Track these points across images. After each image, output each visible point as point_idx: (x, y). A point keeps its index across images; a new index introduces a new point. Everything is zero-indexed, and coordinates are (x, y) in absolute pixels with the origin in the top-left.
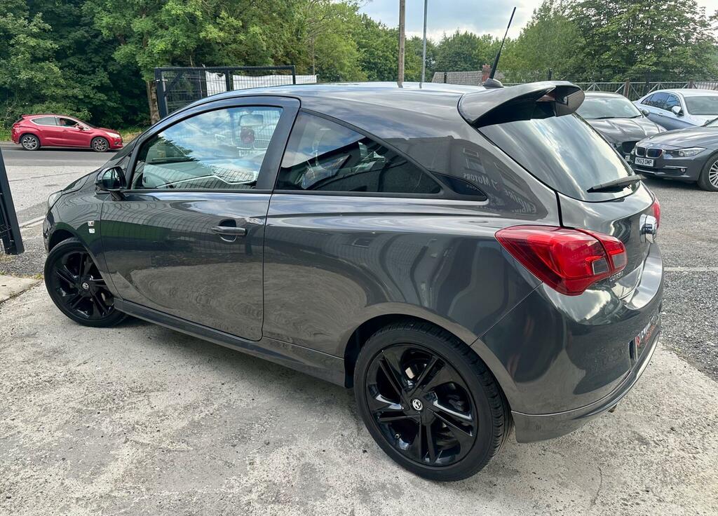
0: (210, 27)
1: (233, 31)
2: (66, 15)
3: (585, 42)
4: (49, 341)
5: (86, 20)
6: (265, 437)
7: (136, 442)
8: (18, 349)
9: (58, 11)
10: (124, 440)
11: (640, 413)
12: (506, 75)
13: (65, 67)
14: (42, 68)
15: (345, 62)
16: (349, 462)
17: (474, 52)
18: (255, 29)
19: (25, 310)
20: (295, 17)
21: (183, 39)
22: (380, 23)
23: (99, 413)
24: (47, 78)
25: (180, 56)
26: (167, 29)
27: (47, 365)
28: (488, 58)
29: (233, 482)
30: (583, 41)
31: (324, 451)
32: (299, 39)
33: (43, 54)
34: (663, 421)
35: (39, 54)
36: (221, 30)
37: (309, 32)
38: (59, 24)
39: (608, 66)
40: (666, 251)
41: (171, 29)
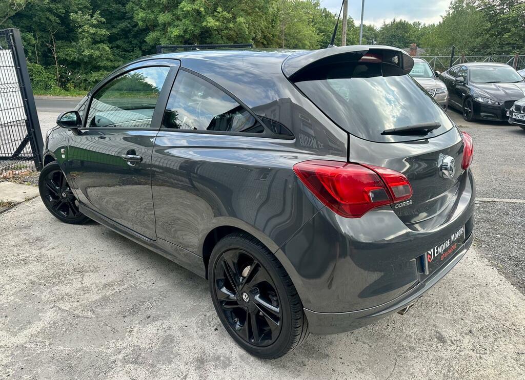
0: (210, 19)
1: (225, 22)
2: (116, 12)
3: (490, 26)
4: (36, 232)
5: (129, 15)
6: (149, 312)
7: (59, 308)
8: (15, 236)
9: (111, 9)
10: (52, 306)
11: (448, 316)
12: (427, 51)
13: (115, 47)
14: (99, 48)
15: (306, 42)
16: (201, 337)
17: (406, 35)
18: (241, 20)
19: (31, 209)
20: (269, 11)
21: (191, 27)
22: (336, 15)
23: (45, 285)
24: (102, 55)
25: (189, 39)
26: (181, 21)
27: (28, 249)
28: (417, 39)
29: (111, 344)
30: (489, 25)
31: (186, 327)
32: (273, 27)
33: (100, 39)
34: (466, 324)
35: (98, 39)
36: (218, 20)
37: (281, 21)
38: (111, 18)
39: (508, 44)
40: (521, 186)
41: (183, 20)
